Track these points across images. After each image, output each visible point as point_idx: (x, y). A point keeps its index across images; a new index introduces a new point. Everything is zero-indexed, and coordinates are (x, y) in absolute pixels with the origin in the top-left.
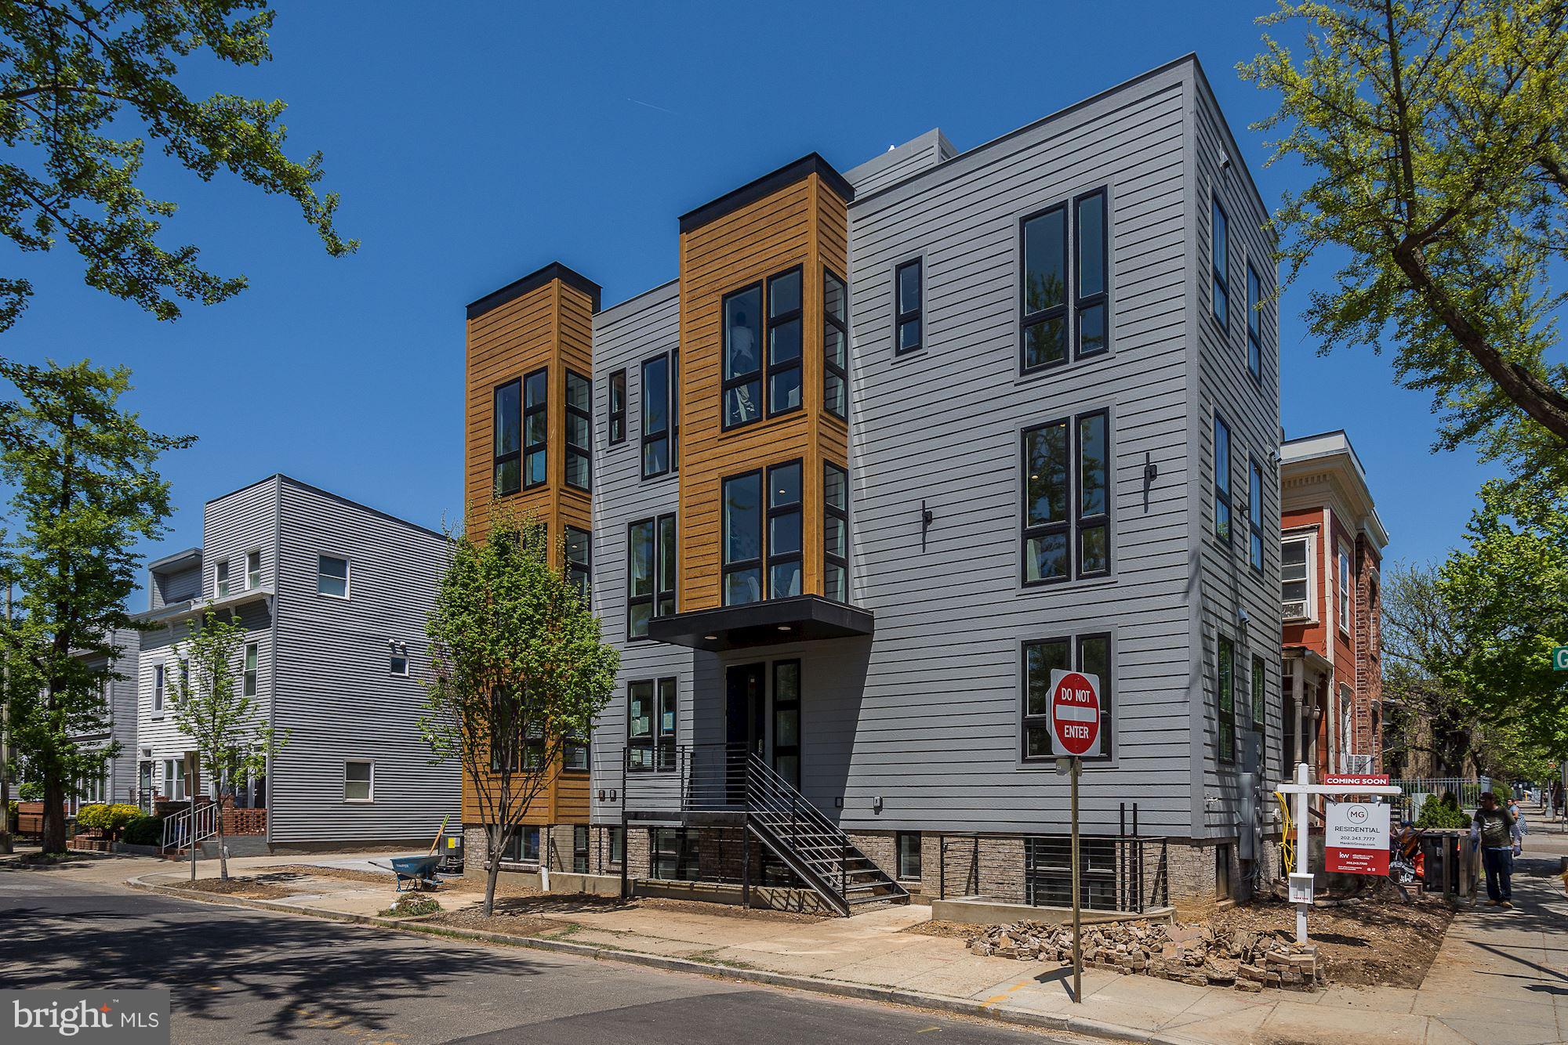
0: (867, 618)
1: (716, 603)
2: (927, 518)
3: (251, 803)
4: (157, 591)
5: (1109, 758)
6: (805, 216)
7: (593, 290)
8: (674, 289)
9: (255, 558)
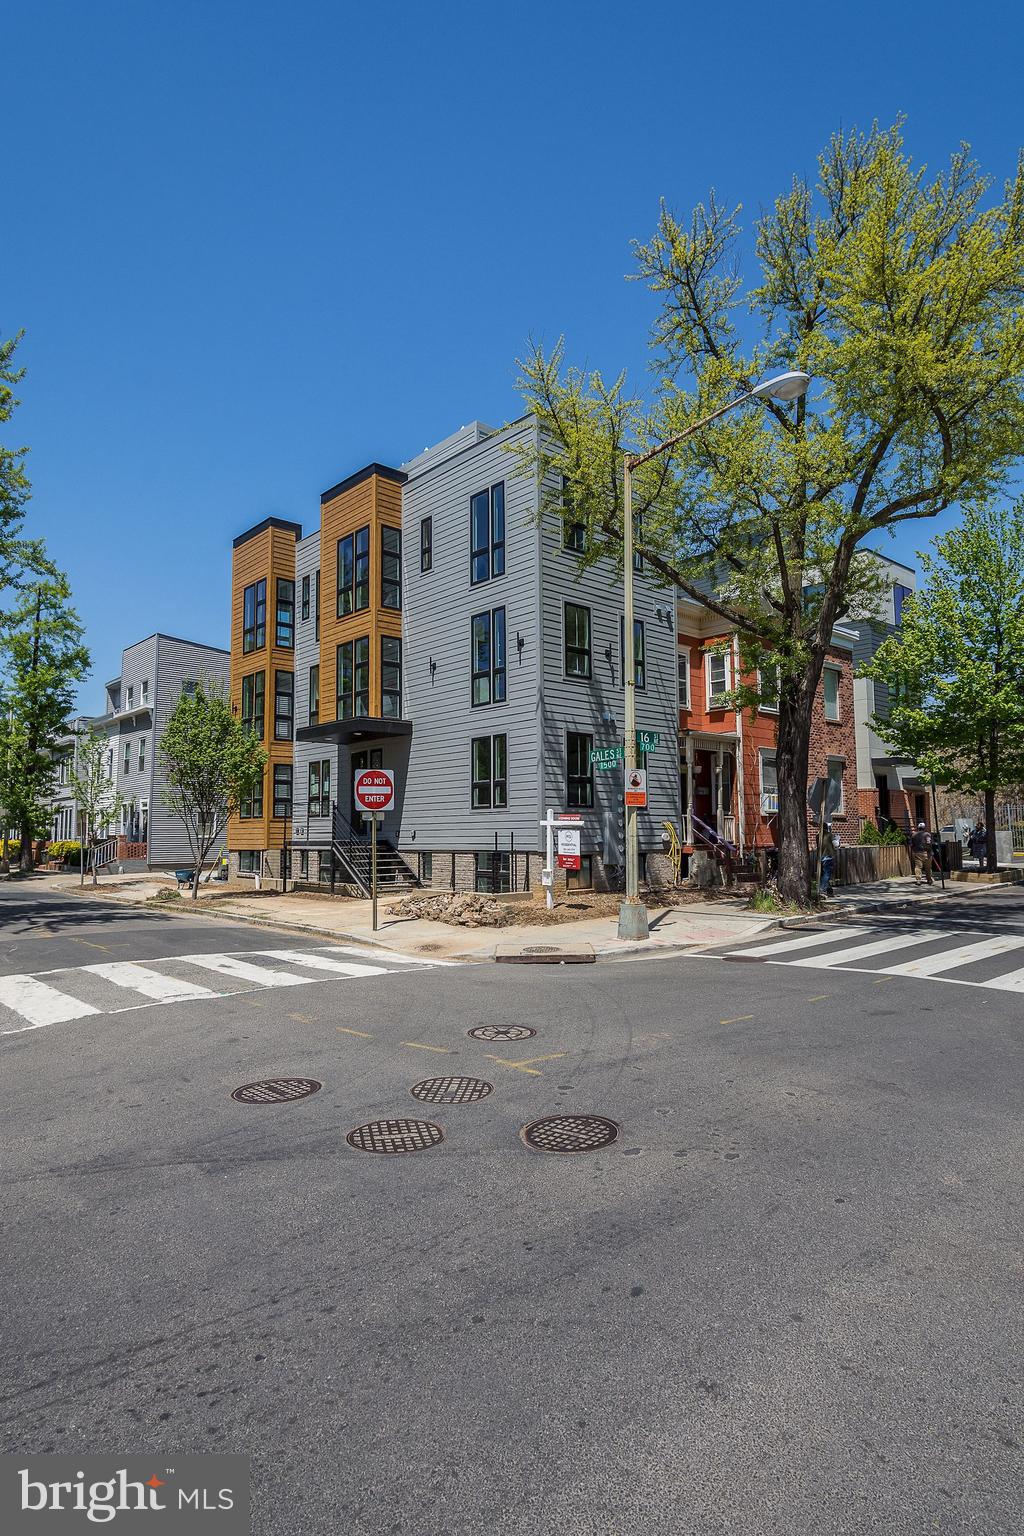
0: (408, 726)
1: (333, 718)
2: (434, 667)
3: (140, 839)
4: (110, 701)
5: (505, 806)
6: (370, 498)
7: (296, 528)
8: (318, 536)
9: (145, 684)
